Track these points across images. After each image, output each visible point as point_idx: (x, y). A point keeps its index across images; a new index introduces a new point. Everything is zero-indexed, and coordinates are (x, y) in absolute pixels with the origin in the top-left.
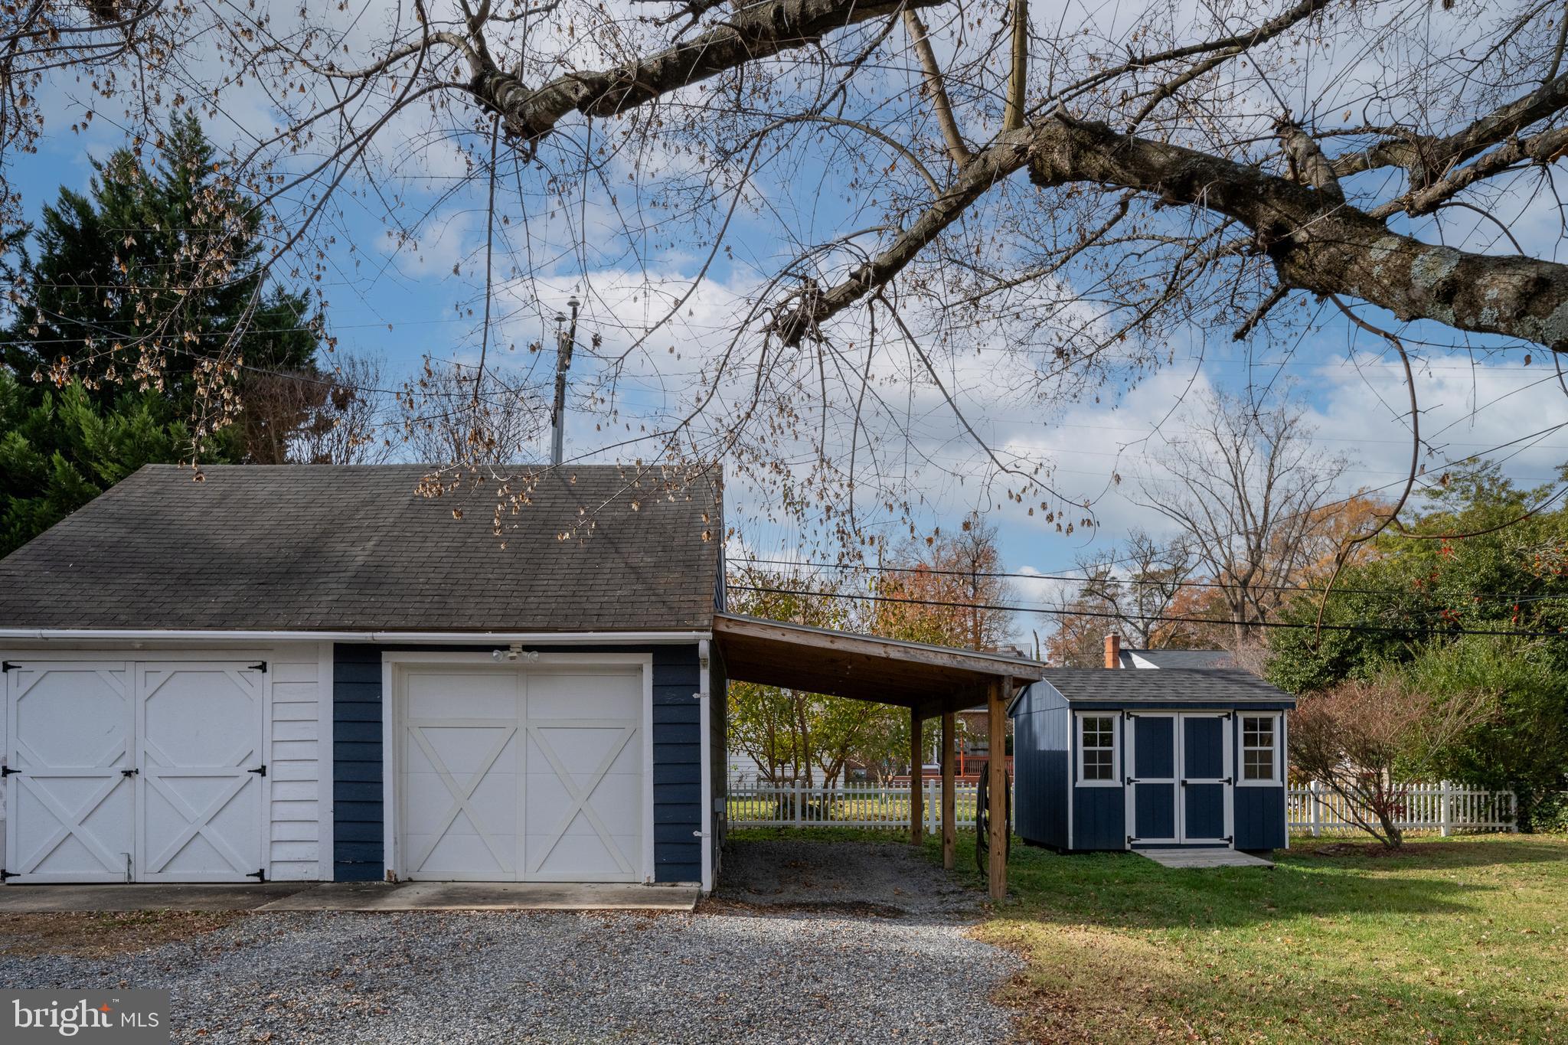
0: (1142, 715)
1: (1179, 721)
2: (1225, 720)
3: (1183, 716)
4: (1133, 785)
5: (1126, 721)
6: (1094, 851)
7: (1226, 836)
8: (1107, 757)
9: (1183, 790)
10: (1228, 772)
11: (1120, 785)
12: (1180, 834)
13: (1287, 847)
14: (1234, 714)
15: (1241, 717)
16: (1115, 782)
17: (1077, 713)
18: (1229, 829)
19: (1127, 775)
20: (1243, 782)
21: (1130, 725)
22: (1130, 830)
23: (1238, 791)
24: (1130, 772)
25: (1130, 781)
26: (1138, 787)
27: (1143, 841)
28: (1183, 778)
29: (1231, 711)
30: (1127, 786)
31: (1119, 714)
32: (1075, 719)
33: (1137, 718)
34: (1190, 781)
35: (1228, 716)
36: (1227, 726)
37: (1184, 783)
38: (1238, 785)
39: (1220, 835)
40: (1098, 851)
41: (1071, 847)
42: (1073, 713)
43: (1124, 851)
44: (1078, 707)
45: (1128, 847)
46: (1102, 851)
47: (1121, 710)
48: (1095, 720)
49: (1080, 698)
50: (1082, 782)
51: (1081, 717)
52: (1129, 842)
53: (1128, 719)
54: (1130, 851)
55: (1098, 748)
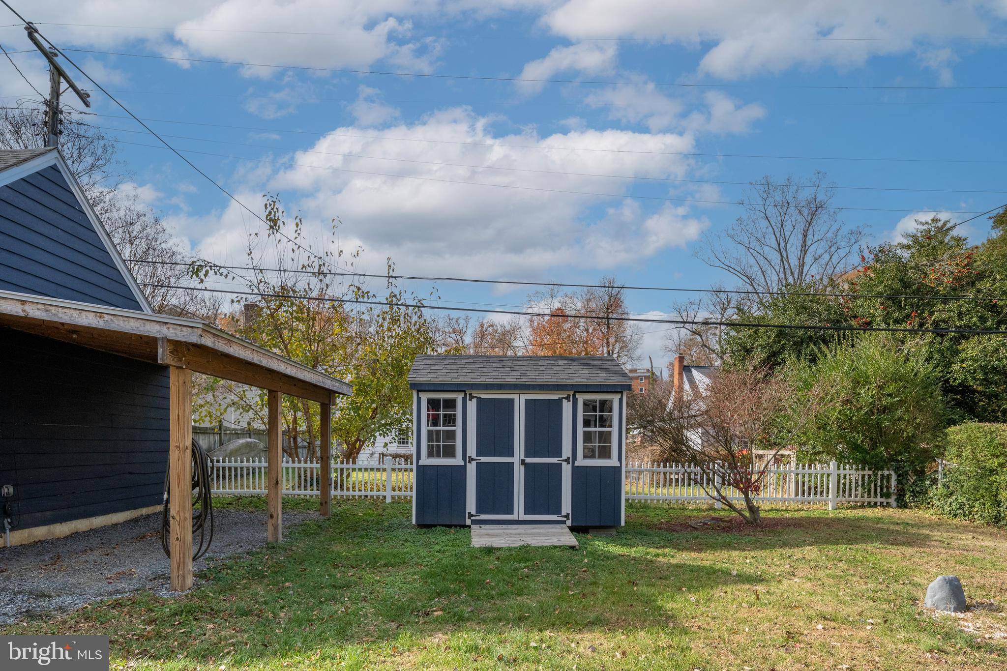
0: (484, 396)
1: (520, 401)
2: (565, 401)
3: (524, 397)
4: (474, 463)
5: (468, 401)
6: (435, 526)
7: (564, 513)
8: (451, 435)
9: (522, 468)
10: (567, 452)
11: (462, 463)
12: (519, 511)
13: (623, 524)
14: (574, 395)
15: (581, 398)
16: (457, 461)
17: (421, 394)
18: (566, 507)
19: (468, 455)
20: (581, 462)
21: (472, 406)
22: (471, 505)
23: (576, 471)
24: (472, 451)
25: (471, 460)
26: (479, 466)
27: (483, 517)
28: (522, 457)
29: (571, 393)
30: (468, 465)
31: (462, 395)
32: (419, 399)
33: (479, 399)
34: (529, 460)
35: (568, 398)
36: (567, 407)
37: (523, 462)
38: (576, 464)
39: (558, 511)
40: (440, 525)
41: (414, 522)
42: (418, 395)
43: (464, 526)
44: (420, 388)
45: (468, 522)
46: (443, 525)
47: (464, 391)
48: (439, 400)
49: (421, 379)
50: (425, 461)
51: (425, 397)
52: (469, 518)
53: (470, 400)
54: (469, 527)
55: (442, 428)
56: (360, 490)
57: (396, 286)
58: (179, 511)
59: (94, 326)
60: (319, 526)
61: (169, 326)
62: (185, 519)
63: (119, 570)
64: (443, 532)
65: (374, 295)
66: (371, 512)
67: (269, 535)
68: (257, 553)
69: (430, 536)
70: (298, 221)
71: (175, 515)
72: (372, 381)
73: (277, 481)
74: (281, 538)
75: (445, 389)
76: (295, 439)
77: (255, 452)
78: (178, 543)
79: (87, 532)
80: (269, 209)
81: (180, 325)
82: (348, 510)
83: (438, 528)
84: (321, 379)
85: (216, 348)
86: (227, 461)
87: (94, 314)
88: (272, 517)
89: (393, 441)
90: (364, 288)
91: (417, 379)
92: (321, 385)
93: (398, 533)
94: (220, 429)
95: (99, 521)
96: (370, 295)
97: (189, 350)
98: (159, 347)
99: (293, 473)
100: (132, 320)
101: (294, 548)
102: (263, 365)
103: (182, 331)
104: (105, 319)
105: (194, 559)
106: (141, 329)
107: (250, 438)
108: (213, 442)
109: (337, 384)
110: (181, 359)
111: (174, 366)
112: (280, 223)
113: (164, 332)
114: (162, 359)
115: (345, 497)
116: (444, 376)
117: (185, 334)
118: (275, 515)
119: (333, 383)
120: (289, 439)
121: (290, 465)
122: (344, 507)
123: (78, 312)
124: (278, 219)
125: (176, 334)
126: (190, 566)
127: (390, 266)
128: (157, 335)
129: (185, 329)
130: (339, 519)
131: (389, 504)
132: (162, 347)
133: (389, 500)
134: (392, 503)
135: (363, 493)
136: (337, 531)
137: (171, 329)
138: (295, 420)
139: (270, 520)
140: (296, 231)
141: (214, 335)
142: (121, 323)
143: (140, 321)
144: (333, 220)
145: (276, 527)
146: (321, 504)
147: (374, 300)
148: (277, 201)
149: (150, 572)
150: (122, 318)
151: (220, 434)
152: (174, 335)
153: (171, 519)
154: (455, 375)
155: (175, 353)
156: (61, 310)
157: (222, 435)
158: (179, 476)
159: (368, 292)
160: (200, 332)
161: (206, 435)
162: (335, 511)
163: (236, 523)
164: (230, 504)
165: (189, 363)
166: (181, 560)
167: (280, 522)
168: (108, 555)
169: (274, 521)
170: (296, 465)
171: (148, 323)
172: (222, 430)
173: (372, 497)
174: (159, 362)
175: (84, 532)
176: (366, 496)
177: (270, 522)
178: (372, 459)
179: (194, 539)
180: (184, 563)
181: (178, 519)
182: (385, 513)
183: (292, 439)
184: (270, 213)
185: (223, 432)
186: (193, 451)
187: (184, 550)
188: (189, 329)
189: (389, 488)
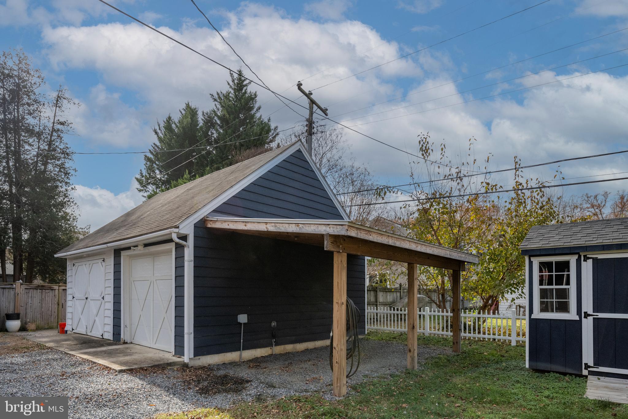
0: (600, 257)
4: (591, 319)
5: (583, 262)
6: (549, 372)
8: (564, 294)
11: (577, 318)
16: (572, 315)
17: (532, 259)
19: (584, 310)
21: (587, 267)
22: (588, 358)
24: (588, 306)
25: (587, 315)
26: (597, 321)
27: (602, 369)
30: (584, 320)
31: (576, 257)
32: (531, 263)
33: (595, 260)
40: (554, 372)
41: (527, 366)
42: (530, 259)
43: (581, 376)
44: (532, 253)
45: (585, 372)
46: (557, 372)
47: (578, 253)
48: (551, 263)
49: (533, 246)
50: (538, 314)
51: (536, 261)
52: (586, 369)
53: (585, 260)
54: (586, 377)
55: (554, 287)
56: (489, 334)
57: (522, 177)
58: (338, 344)
59: (295, 232)
60: (448, 360)
61: (330, 226)
62: (341, 350)
63: (314, 376)
64: (556, 378)
65: (501, 187)
66: (495, 352)
67: (408, 363)
68: (397, 376)
69: (543, 380)
70: (443, 146)
71: (336, 346)
72: (502, 252)
73: (414, 326)
74: (416, 366)
75: (557, 252)
76: (443, 295)
77: (423, 304)
78: (337, 365)
79: (312, 349)
80: (422, 143)
81: (336, 225)
82: (477, 349)
83: (552, 374)
84: (448, 252)
85: (359, 237)
86: (403, 310)
87: (295, 224)
88: (410, 351)
89: (519, 297)
90: (492, 183)
91: (528, 246)
92: (449, 256)
93: (512, 373)
94: (400, 289)
95: (310, 345)
96: (498, 187)
97: (344, 240)
98: (325, 240)
99: (443, 319)
100: (312, 225)
101: (423, 376)
102: (397, 245)
103: (337, 228)
104: (300, 227)
105: (347, 377)
106: (316, 230)
107: (420, 294)
108: (396, 297)
109: (463, 256)
110: (338, 247)
111: (336, 251)
112: (430, 151)
113: (328, 230)
114: (326, 247)
115: (477, 339)
116: (556, 241)
117: (338, 230)
118: (412, 350)
119: (459, 255)
120: (439, 296)
121: (441, 314)
122: (474, 346)
123: (287, 225)
124: (429, 149)
125: (334, 231)
126: (344, 380)
127: (517, 162)
128: (324, 233)
129: (338, 227)
130: (466, 355)
131: (513, 347)
132: (327, 240)
133: (514, 344)
134: (517, 346)
135: (492, 336)
136: (462, 365)
137: (331, 228)
138: (443, 282)
139: (409, 353)
140: (441, 154)
141: (357, 228)
142: (307, 228)
143: (316, 225)
144: (470, 140)
145: (413, 359)
146: (454, 343)
147: (501, 190)
148: (428, 137)
149: (330, 380)
150: (307, 225)
151: (400, 292)
152: (333, 231)
153: (334, 349)
154: (569, 239)
155: (335, 243)
156: (281, 225)
157: (402, 293)
158: (338, 322)
159: (496, 185)
160: (346, 227)
161: (392, 293)
162: (465, 349)
163: (394, 352)
164: (394, 338)
165: (344, 249)
166: (339, 377)
167: (416, 355)
168: (314, 365)
169: (411, 354)
170: (445, 314)
171: (320, 226)
172: (402, 289)
173: (499, 340)
174: (325, 249)
175: (311, 349)
176: (494, 339)
177: (409, 355)
178: (510, 309)
179: (347, 363)
180: (340, 379)
181: (337, 349)
182: (506, 355)
183: (440, 296)
184: (422, 146)
185: (402, 291)
186: (347, 305)
187: (341, 370)
188: (341, 226)
189: (514, 334)
